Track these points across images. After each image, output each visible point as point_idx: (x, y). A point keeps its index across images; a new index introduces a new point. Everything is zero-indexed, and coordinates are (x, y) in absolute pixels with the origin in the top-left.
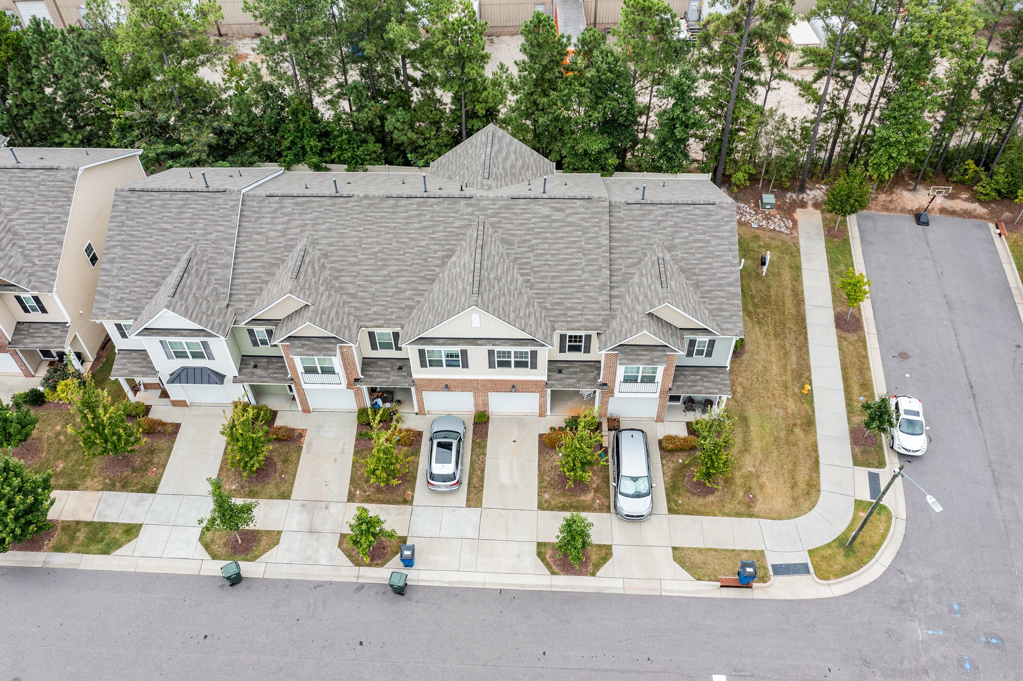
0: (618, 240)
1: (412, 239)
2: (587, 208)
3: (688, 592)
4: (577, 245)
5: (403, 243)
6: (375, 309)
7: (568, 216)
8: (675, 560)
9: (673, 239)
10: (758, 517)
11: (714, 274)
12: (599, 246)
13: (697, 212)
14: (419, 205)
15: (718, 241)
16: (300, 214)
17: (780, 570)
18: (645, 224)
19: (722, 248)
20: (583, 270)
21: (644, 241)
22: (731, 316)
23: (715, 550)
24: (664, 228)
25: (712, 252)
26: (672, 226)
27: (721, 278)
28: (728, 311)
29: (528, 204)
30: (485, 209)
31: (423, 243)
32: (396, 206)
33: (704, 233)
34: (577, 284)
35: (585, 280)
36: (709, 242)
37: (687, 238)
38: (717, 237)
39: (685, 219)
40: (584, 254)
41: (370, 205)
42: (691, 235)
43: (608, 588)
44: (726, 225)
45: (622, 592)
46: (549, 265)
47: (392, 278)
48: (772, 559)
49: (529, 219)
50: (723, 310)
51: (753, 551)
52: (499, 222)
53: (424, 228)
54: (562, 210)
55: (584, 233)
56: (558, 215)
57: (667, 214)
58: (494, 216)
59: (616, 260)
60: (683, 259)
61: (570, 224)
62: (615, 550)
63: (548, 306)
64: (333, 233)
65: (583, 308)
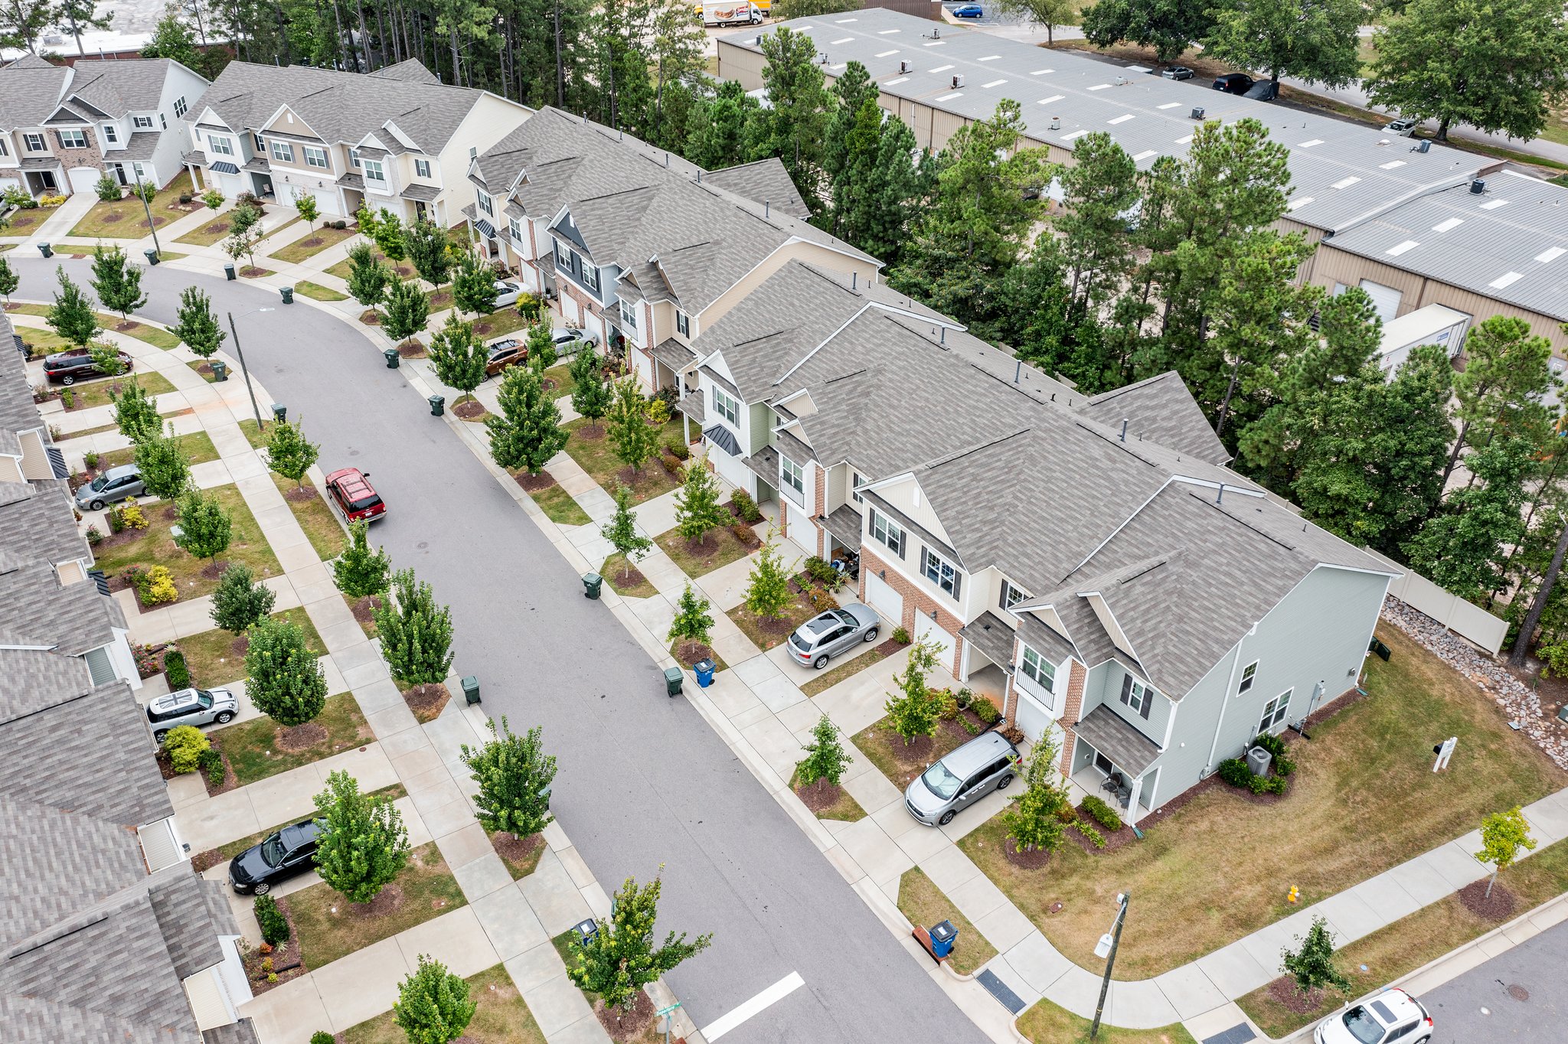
0: (1143, 524)
1: (957, 411)
2: (1140, 473)
3: (876, 907)
4: (1095, 502)
5: (946, 411)
6: (871, 452)
7: (1113, 469)
8: (903, 876)
9: (1203, 558)
10: (1039, 927)
11: (1212, 619)
12: (1116, 515)
13: (1262, 547)
14: (992, 386)
15: (1253, 590)
16: (894, 344)
17: (988, 980)
18: (1189, 524)
19: (1251, 599)
20: (1076, 528)
21: (1170, 540)
22: (1186, 673)
23: (952, 906)
24: (1205, 541)
25: (1234, 596)
26: (1216, 544)
27: (1215, 629)
28: (1187, 665)
29: (1086, 437)
30: (1044, 420)
31: (961, 420)
32: (972, 377)
33: (1244, 572)
34: (1057, 538)
35: (1068, 539)
36: (1242, 584)
37: (1221, 565)
38: (1256, 584)
39: (1239, 544)
40: (1092, 514)
41: (953, 365)
42: (1228, 564)
43: (816, 837)
44: (1281, 579)
45: (822, 850)
46: (1048, 504)
47: (909, 434)
48: (995, 966)
49: (1074, 452)
50: (1182, 661)
51: (987, 943)
52: (1043, 439)
53: (975, 407)
54: (1114, 461)
55: (1113, 494)
56: (1106, 464)
57: (1224, 528)
58: (1044, 431)
59: (1121, 540)
60: (1194, 583)
61: (1109, 479)
62: (863, 822)
63: (1010, 539)
64: (902, 373)
65: (1040, 563)
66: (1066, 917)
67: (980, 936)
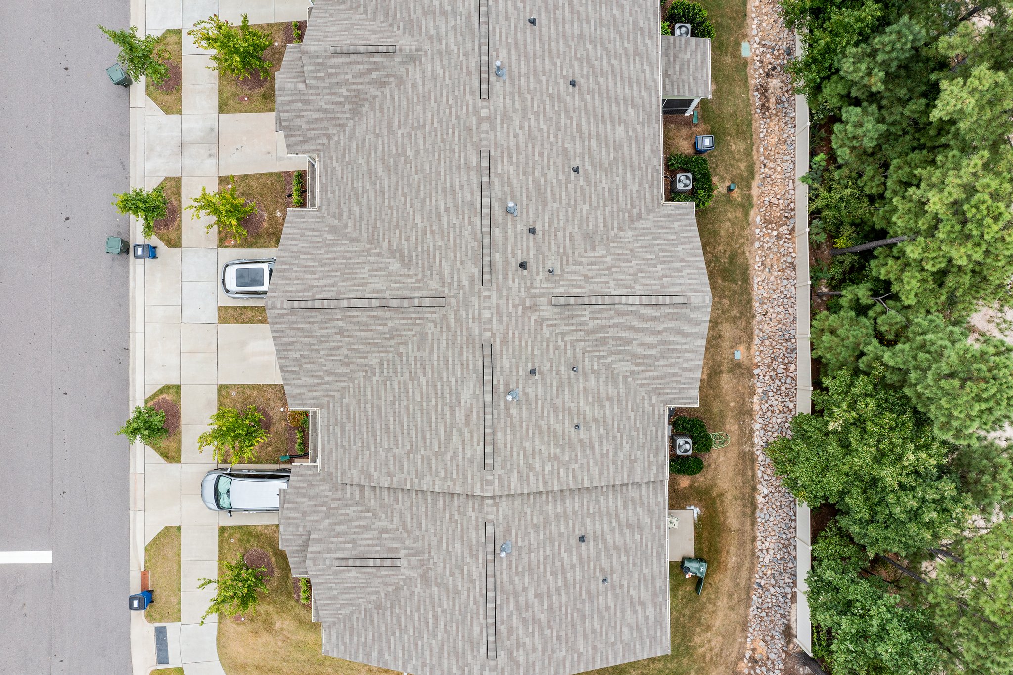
0: (434, 504)
1: (424, 201)
2: (471, 461)
3: (134, 537)
4: (421, 444)
5: (418, 191)
7: (460, 430)
8: (166, 528)
9: (437, 584)
10: (220, 622)
11: (394, 634)
12: (420, 476)
13: (476, 629)
14: (472, 204)
15: (436, 650)
17: (161, 633)
18: (458, 546)
19: (428, 653)
20: (389, 450)
21: (435, 541)
22: (344, 644)
23: (179, 571)
24: (452, 574)
25: (422, 638)
26: (455, 586)
27: (389, 642)
28: (350, 643)
29: (475, 370)
30: (466, 304)
31: (418, 220)
32: (469, 169)
33: (446, 631)
34: (372, 441)
35: (376, 453)
36: (435, 636)
37: (440, 606)
38: (441, 649)
39: (466, 608)
40: (409, 452)
41: (469, 129)
42: (444, 611)
43: (135, 457)
44: (459, 667)
45: (131, 470)
46: (393, 403)
48: (172, 628)
49: (454, 372)
50: (351, 635)
51: (179, 611)
52: (449, 328)
53: (439, 216)
54: (468, 423)
55: (437, 454)
56: (460, 417)
57: (472, 581)
58: (456, 320)
59: (409, 497)
60: (412, 594)
61: (448, 435)
62: (174, 466)
63: (346, 401)
64: (429, 85)
65: (343, 447)
66: (240, 629)
67: (179, 603)
